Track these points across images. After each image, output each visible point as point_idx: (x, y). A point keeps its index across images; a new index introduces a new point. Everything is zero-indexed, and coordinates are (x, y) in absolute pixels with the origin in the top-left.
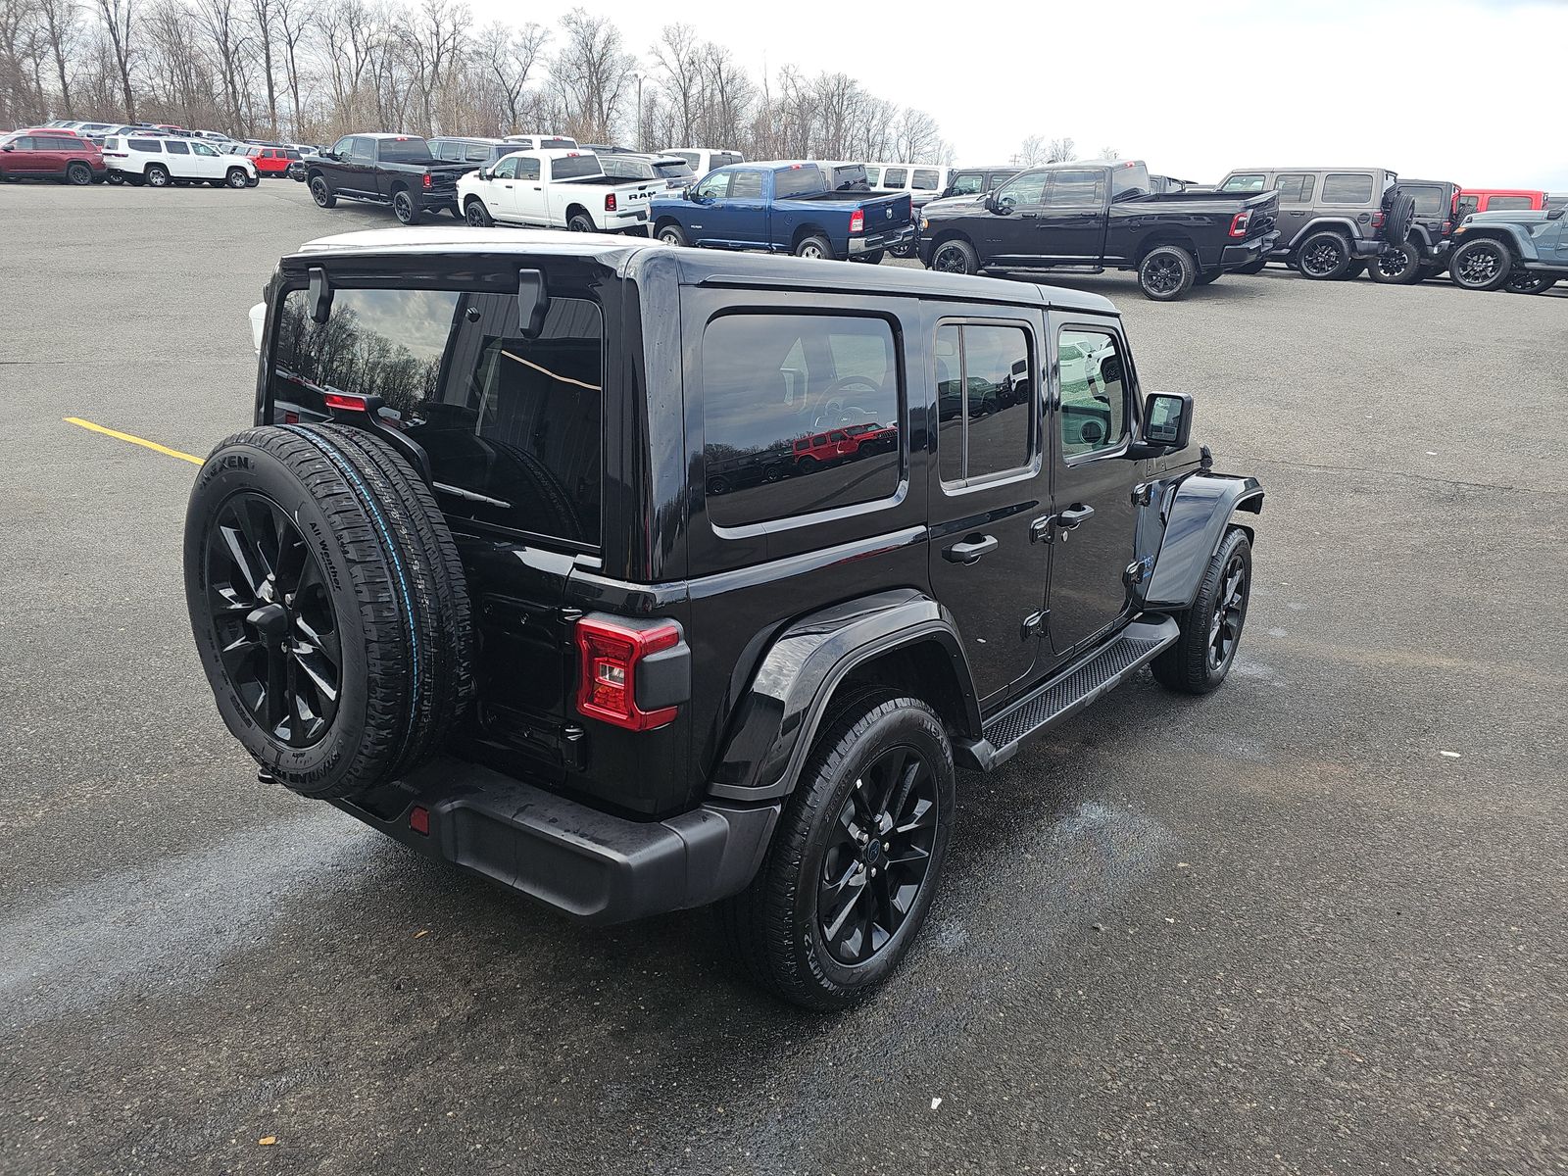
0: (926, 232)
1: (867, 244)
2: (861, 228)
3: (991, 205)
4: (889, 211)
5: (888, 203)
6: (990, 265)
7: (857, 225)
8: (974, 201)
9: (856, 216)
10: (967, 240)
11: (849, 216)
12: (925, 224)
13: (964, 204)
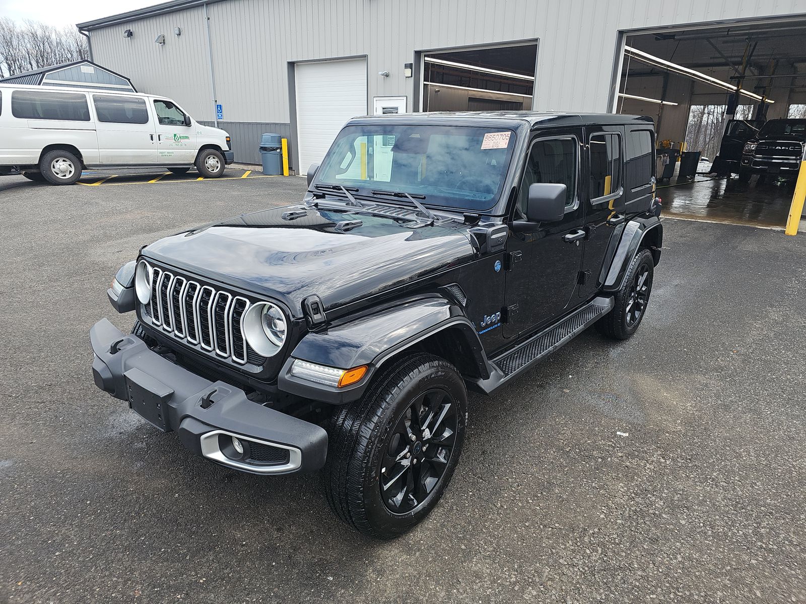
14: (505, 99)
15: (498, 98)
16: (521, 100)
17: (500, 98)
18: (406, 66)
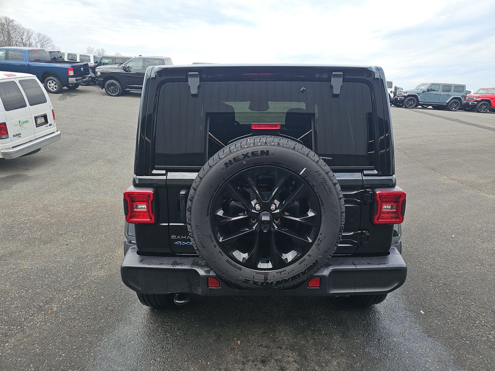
0: (100, 77)
1: (76, 80)
2: (73, 74)
3: (124, 69)
4: (82, 69)
5: (81, 66)
6: (127, 89)
7: (71, 73)
8: (117, 67)
9: (70, 70)
10: (116, 80)
11: (67, 70)
12: (99, 74)
13: (114, 68)
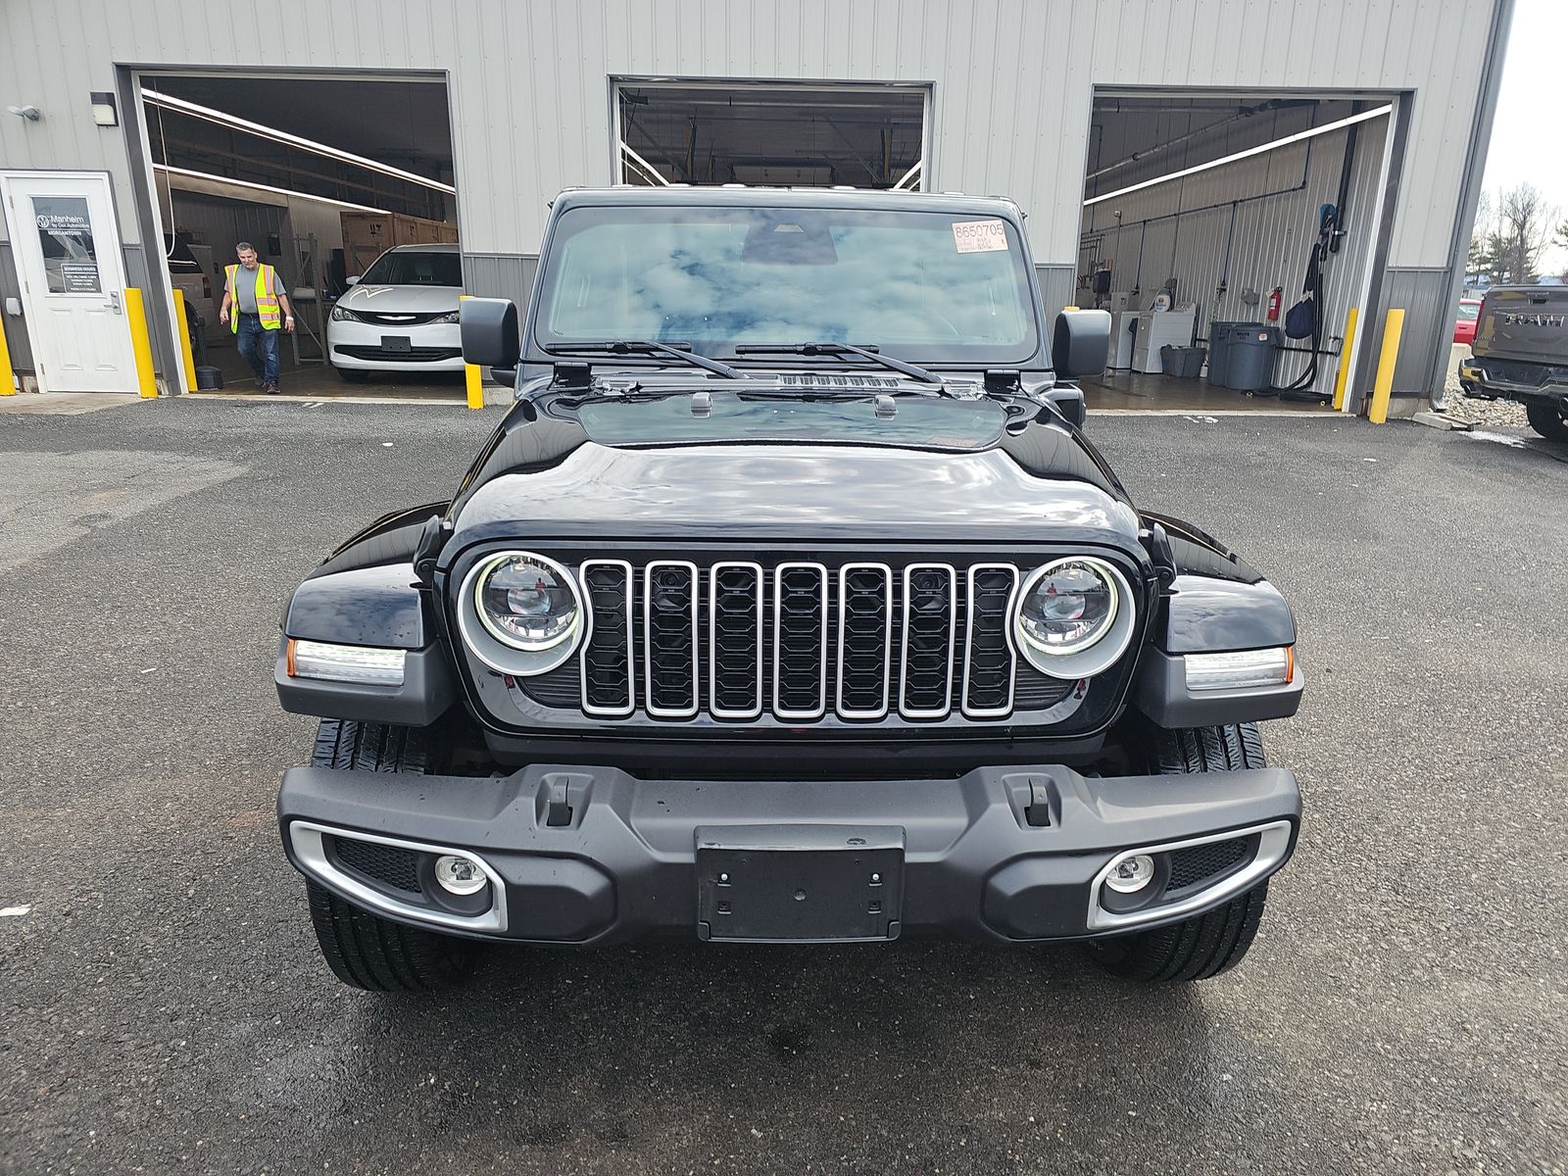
14: (250, 197)
15: (234, 194)
16: (283, 202)
17: (240, 194)
18: (97, 98)
